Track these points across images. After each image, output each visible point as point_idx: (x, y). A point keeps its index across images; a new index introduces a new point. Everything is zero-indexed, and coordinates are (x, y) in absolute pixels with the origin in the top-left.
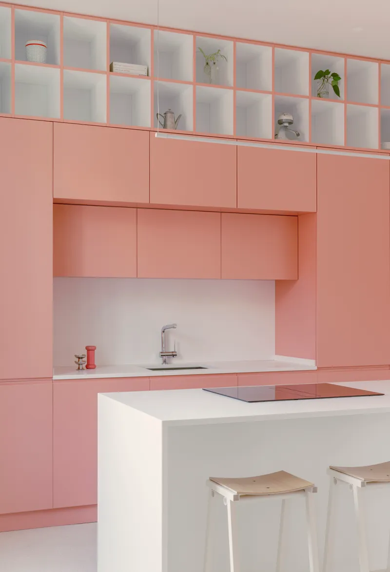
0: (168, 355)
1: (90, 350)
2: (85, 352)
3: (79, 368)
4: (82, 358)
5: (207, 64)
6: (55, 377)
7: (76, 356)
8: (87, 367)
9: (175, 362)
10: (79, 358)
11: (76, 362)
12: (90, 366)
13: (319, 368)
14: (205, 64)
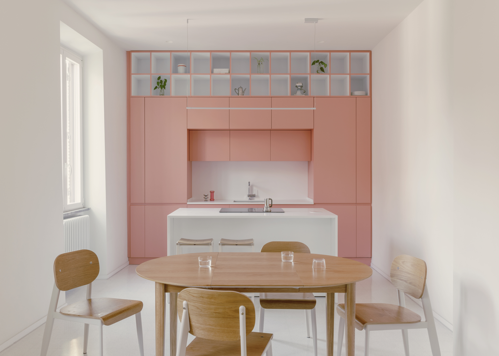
0: (252, 196)
1: (212, 193)
2: (209, 194)
3: (205, 200)
4: (207, 196)
5: (259, 64)
6: (188, 203)
7: (204, 195)
8: (211, 200)
9: (256, 199)
10: (205, 196)
11: (204, 198)
12: (212, 199)
13: (315, 204)
14: (258, 64)
